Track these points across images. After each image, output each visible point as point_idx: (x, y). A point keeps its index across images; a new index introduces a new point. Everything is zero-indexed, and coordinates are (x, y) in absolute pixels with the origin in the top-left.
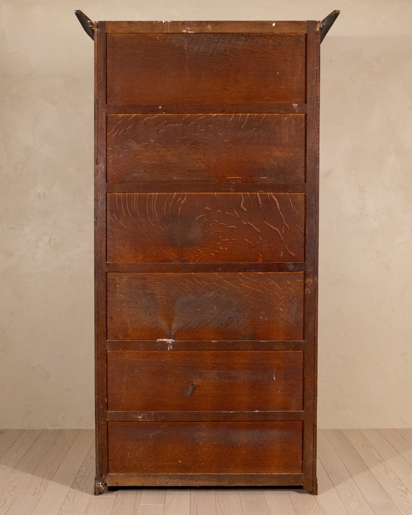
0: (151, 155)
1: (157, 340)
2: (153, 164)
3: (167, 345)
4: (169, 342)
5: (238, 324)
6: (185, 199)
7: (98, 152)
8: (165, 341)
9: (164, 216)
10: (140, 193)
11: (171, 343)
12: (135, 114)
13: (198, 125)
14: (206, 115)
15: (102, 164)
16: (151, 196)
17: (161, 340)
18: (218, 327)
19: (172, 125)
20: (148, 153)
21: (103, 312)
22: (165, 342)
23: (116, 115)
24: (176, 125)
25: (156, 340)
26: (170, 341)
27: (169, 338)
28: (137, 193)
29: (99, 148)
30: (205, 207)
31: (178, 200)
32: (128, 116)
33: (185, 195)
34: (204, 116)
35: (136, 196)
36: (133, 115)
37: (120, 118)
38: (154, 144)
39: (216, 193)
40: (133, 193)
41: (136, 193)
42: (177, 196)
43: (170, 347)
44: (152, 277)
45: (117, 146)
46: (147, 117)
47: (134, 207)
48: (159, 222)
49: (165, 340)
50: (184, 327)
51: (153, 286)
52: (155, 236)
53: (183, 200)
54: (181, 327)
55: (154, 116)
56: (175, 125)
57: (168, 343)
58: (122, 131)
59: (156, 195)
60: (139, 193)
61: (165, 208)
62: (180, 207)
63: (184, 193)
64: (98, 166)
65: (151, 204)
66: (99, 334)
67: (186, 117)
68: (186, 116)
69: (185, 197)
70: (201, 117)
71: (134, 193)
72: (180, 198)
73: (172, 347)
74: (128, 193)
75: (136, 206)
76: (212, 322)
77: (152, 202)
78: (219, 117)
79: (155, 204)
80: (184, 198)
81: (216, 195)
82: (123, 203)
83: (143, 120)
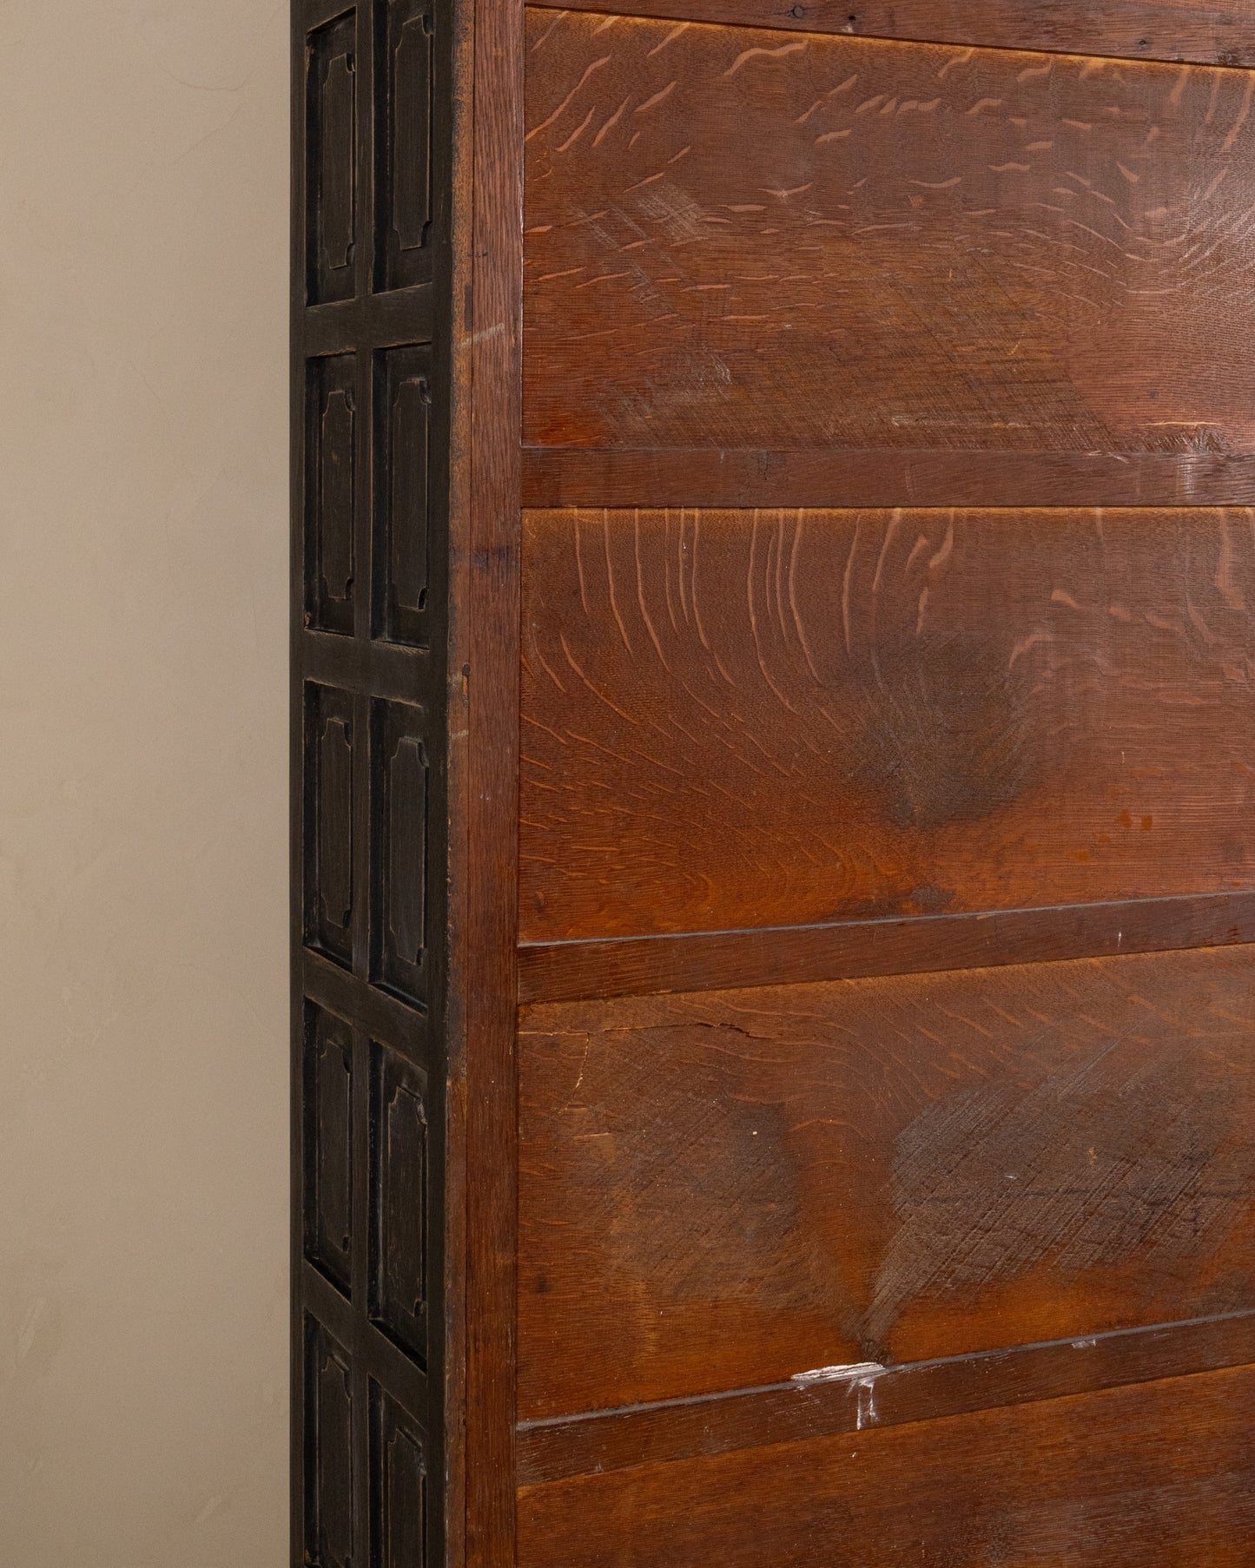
0: (775, 282)
1: (794, 1377)
2: (783, 333)
3: (854, 1398)
4: (863, 1382)
5: (1196, 1231)
6: (948, 544)
7: (480, 248)
8: (833, 1376)
9: (844, 647)
10: (708, 511)
11: (871, 1386)
12: (686, 25)
13: (1018, 116)
14: (1057, 62)
15: (502, 326)
16: (769, 527)
17: (813, 1374)
18: (1100, 1261)
19: (882, 105)
20: (761, 264)
21: (499, 1256)
22: (841, 1385)
23: (575, 16)
24: (906, 106)
25: (789, 1380)
26: (864, 1373)
27: (857, 1355)
28: (697, 513)
29: (483, 222)
30: (1051, 588)
31: (915, 551)
32: (647, 28)
33: (944, 520)
34: (1043, 63)
35: (690, 529)
36: (671, 29)
37: (598, 37)
38: (794, 213)
39: (1099, 511)
40: (672, 511)
41: (690, 512)
42: (910, 530)
43: (865, 1409)
44: (774, 1008)
45: (581, 214)
46: (752, 46)
47: (675, 593)
48: (819, 685)
49: (835, 1372)
50: (935, 1283)
51: (774, 1064)
52: (793, 767)
53: (936, 548)
54: (921, 1283)
55: (789, 41)
56: (899, 104)
57: (858, 1388)
58: (613, 121)
59: (796, 519)
60: (704, 511)
61: (845, 599)
62: (926, 591)
63: (943, 510)
64: (476, 337)
65: (773, 576)
66: (473, 1392)
67: (953, 62)
68: (951, 57)
69: (950, 535)
70: (1030, 72)
71: (677, 512)
72: (922, 542)
73: (878, 1409)
74: (644, 512)
75: (688, 587)
76: (1074, 1235)
77: (774, 567)
78: (1116, 76)
79: (791, 572)
80: (942, 539)
81: (1099, 524)
82: (614, 571)
83: (730, 63)
